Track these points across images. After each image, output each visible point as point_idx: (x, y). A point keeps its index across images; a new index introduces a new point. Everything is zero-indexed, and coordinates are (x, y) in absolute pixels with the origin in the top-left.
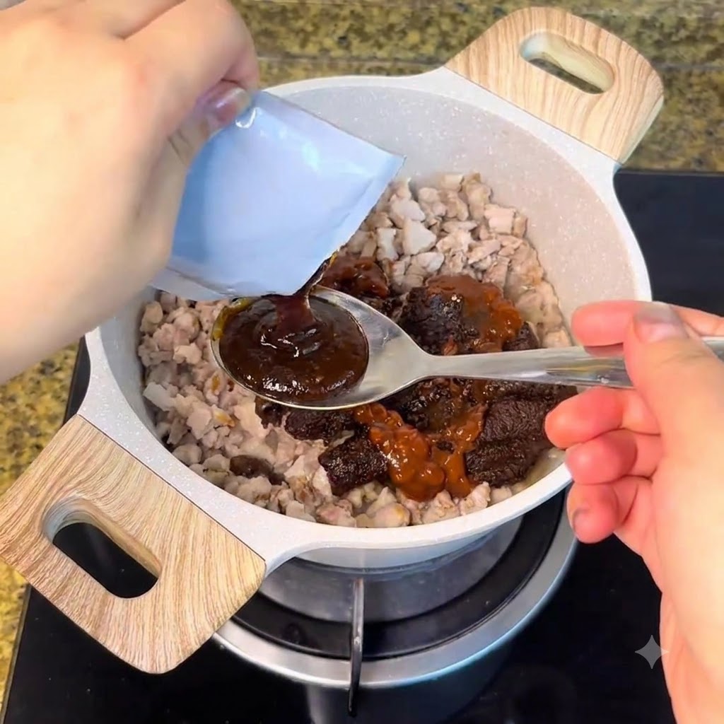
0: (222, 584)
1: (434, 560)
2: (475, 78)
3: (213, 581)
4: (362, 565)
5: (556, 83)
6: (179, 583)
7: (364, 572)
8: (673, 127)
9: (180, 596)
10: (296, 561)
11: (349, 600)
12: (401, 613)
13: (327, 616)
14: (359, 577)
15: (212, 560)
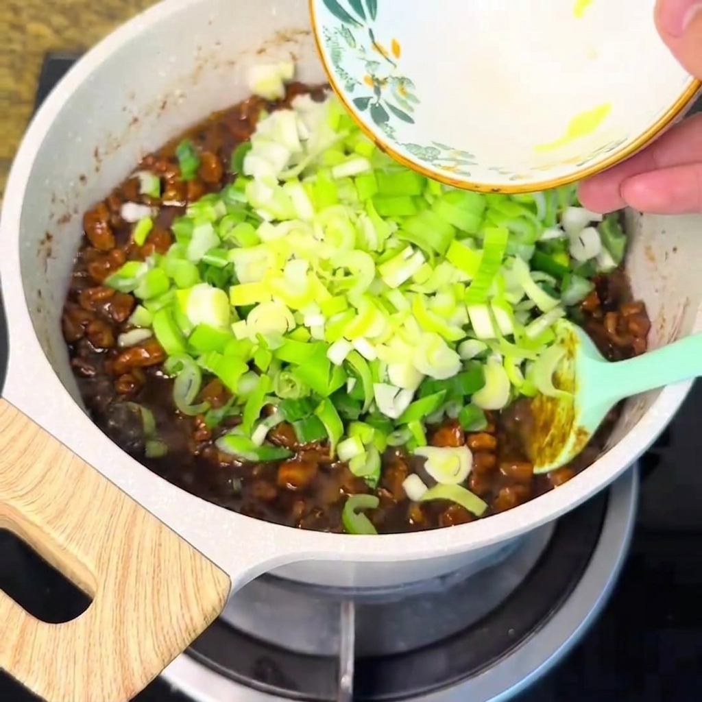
0: (175, 608)
1: (443, 578)
3: (164, 602)
4: (351, 584)
6: (120, 605)
7: (354, 593)
9: (122, 622)
10: (267, 578)
11: (335, 630)
12: (402, 646)
13: (309, 648)
14: (348, 598)
15: (162, 575)
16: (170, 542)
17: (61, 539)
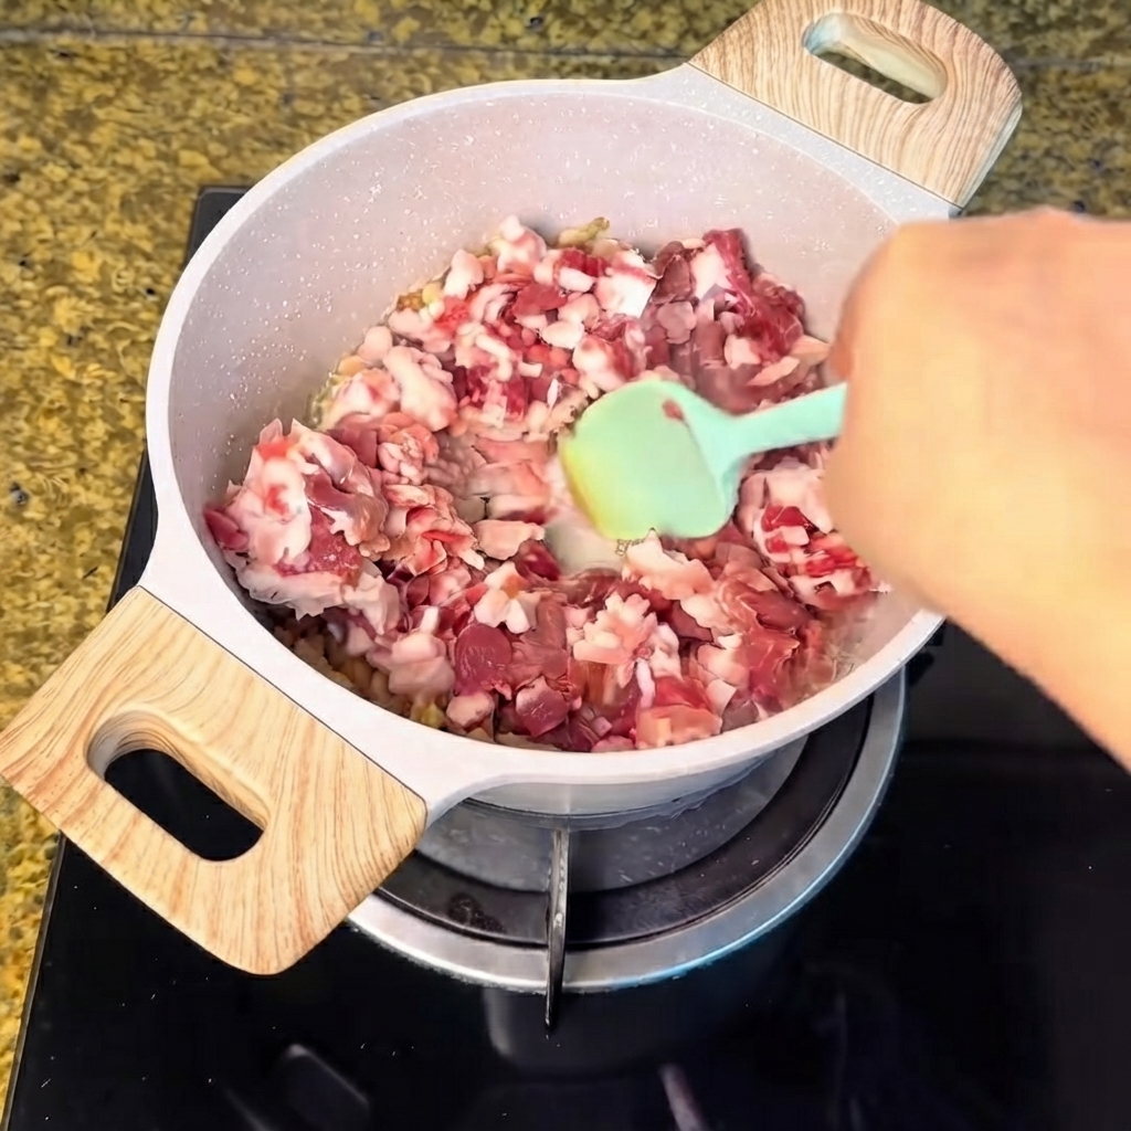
0: (362, 842)
2: (736, 82)
4: (567, 810)
5: (860, 86)
8: (1036, 154)
10: (470, 804)
11: (547, 861)
12: (626, 879)
13: (517, 883)
16: (355, 764)
17: (225, 761)
